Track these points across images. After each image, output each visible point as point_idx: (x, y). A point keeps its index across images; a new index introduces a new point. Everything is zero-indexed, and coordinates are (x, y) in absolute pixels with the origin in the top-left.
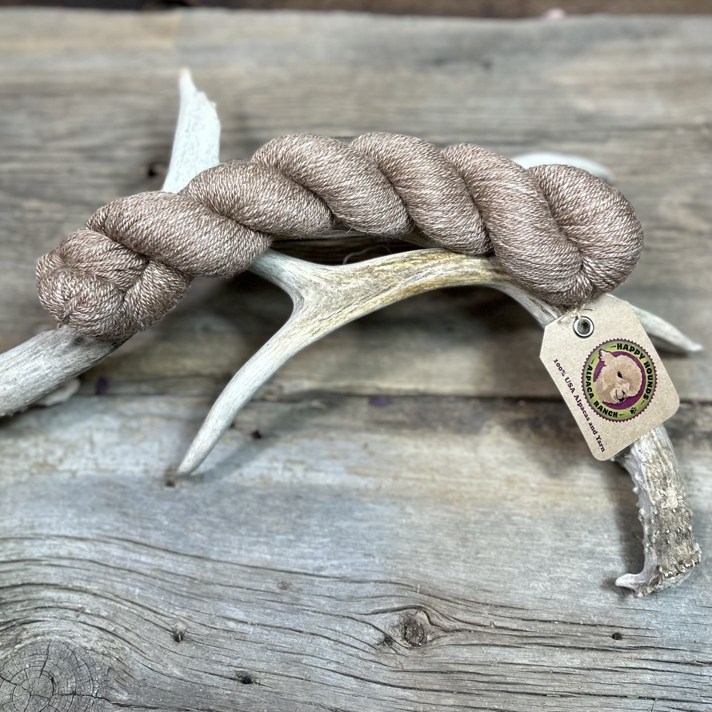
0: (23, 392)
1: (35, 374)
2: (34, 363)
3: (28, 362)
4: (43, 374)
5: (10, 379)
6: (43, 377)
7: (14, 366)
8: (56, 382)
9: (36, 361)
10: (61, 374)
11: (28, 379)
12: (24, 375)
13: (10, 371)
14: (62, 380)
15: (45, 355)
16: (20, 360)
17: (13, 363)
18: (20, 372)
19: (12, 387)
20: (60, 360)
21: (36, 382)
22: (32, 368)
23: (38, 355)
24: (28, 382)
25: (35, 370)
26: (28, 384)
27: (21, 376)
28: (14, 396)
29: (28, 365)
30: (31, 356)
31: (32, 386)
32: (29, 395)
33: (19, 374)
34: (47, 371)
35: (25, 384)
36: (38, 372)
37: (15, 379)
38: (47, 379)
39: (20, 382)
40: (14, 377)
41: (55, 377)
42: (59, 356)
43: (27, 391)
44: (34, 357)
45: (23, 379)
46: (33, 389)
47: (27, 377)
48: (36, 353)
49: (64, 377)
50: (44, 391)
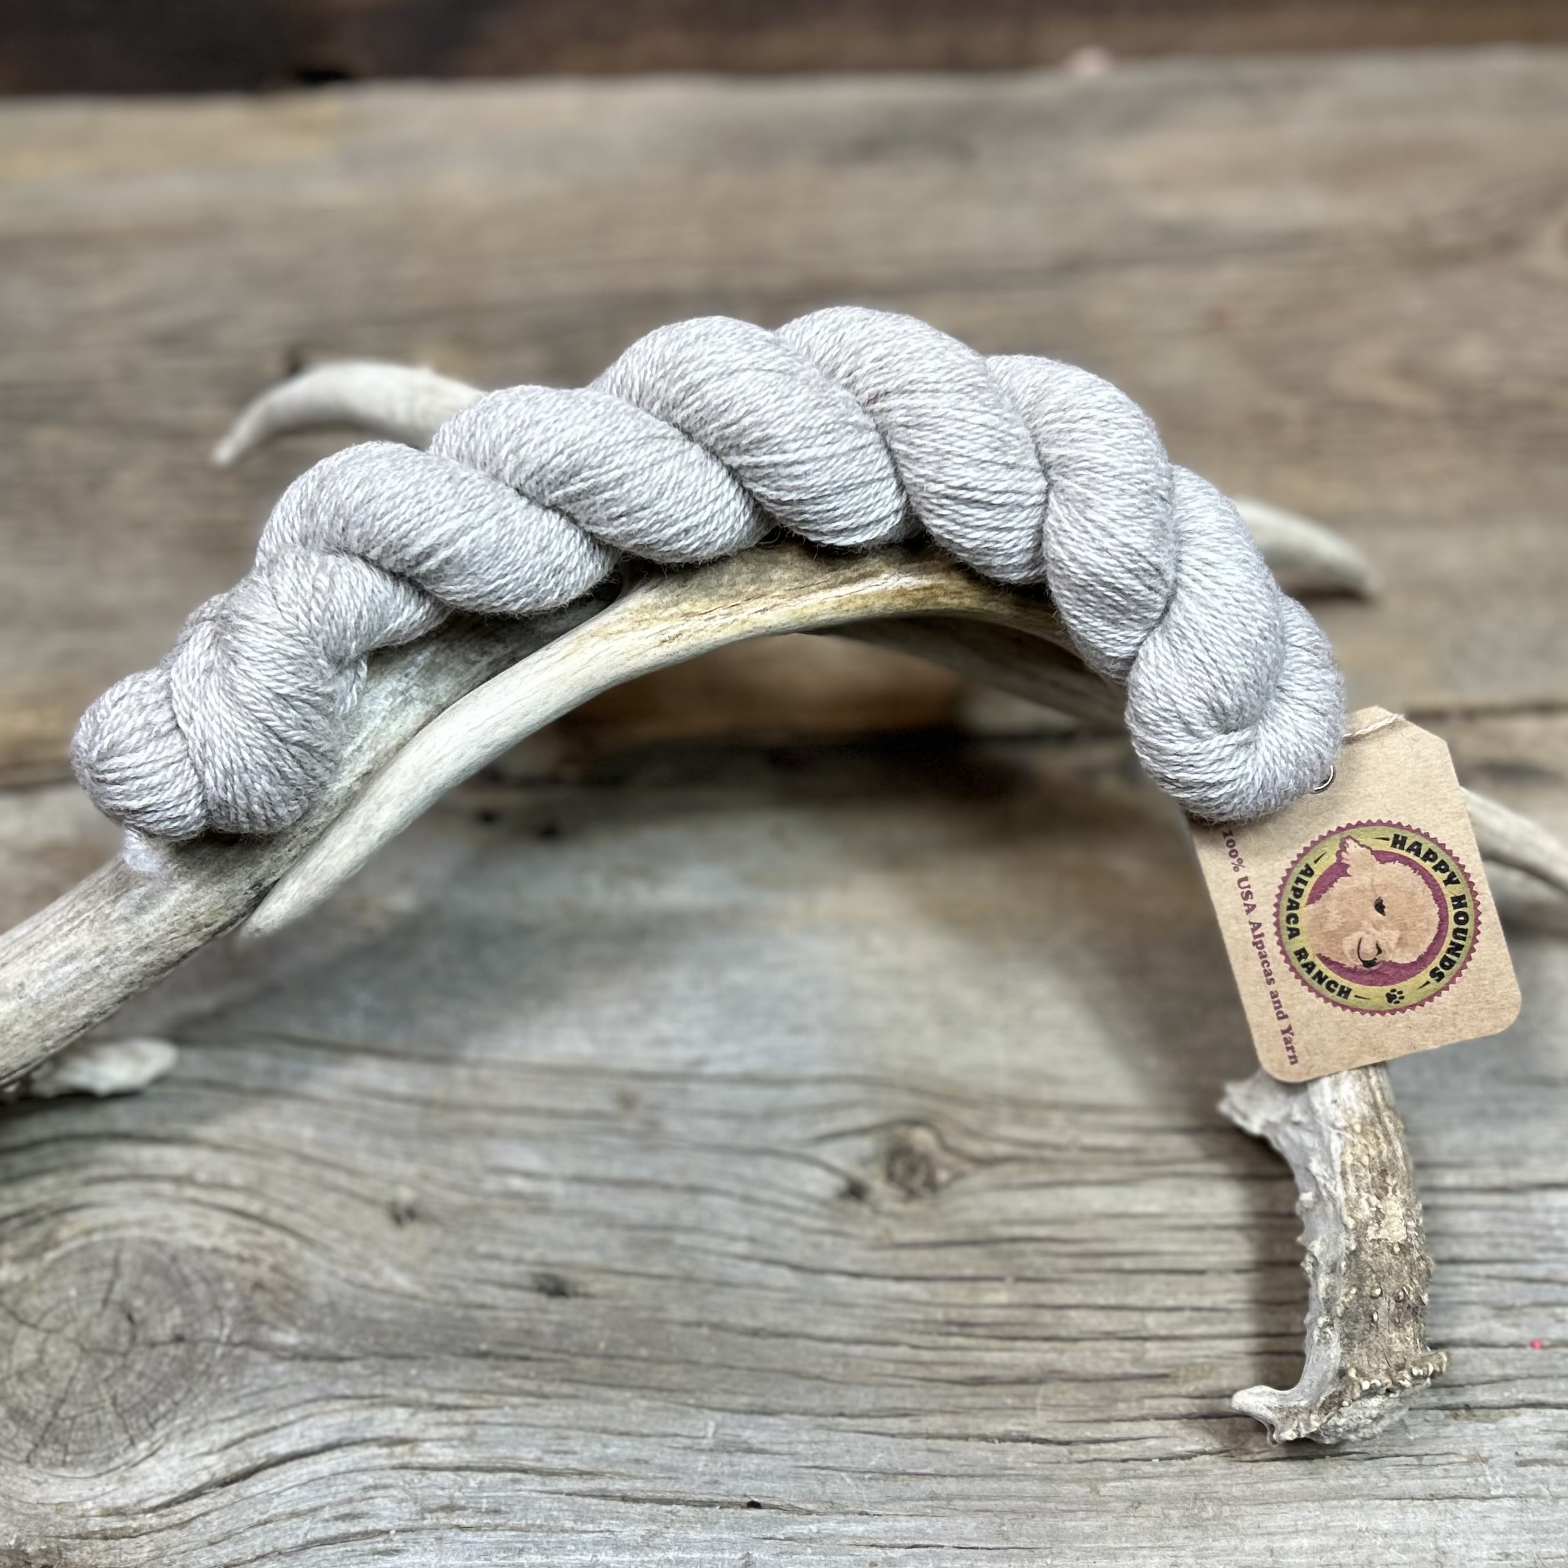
2: (66, 943)
4: (87, 967)
5: (10, 986)
6: (86, 976)
7: (20, 955)
9: (72, 937)
10: (131, 968)
11: (51, 983)
12: (43, 974)
13: (10, 967)
14: (132, 983)
15: (92, 921)
16: (34, 940)
17: (18, 950)
18: (35, 967)
19: (13, 1004)
20: (127, 931)
21: (72, 990)
23: (76, 922)
26: (52, 996)
27: (35, 975)
28: (17, 1028)
29: (52, 949)
30: (59, 927)
31: (60, 1001)
32: (53, 1025)
34: (98, 961)
35: (43, 997)
36: (76, 964)
37: (22, 985)
38: (97, 980)
39: (31, 991)
40: (18, 981)
41: (115, 975)
42: (126, 919)
43: (49, 1016)
44: (66, 928)
45: (40, 983)
47: (50, 977)
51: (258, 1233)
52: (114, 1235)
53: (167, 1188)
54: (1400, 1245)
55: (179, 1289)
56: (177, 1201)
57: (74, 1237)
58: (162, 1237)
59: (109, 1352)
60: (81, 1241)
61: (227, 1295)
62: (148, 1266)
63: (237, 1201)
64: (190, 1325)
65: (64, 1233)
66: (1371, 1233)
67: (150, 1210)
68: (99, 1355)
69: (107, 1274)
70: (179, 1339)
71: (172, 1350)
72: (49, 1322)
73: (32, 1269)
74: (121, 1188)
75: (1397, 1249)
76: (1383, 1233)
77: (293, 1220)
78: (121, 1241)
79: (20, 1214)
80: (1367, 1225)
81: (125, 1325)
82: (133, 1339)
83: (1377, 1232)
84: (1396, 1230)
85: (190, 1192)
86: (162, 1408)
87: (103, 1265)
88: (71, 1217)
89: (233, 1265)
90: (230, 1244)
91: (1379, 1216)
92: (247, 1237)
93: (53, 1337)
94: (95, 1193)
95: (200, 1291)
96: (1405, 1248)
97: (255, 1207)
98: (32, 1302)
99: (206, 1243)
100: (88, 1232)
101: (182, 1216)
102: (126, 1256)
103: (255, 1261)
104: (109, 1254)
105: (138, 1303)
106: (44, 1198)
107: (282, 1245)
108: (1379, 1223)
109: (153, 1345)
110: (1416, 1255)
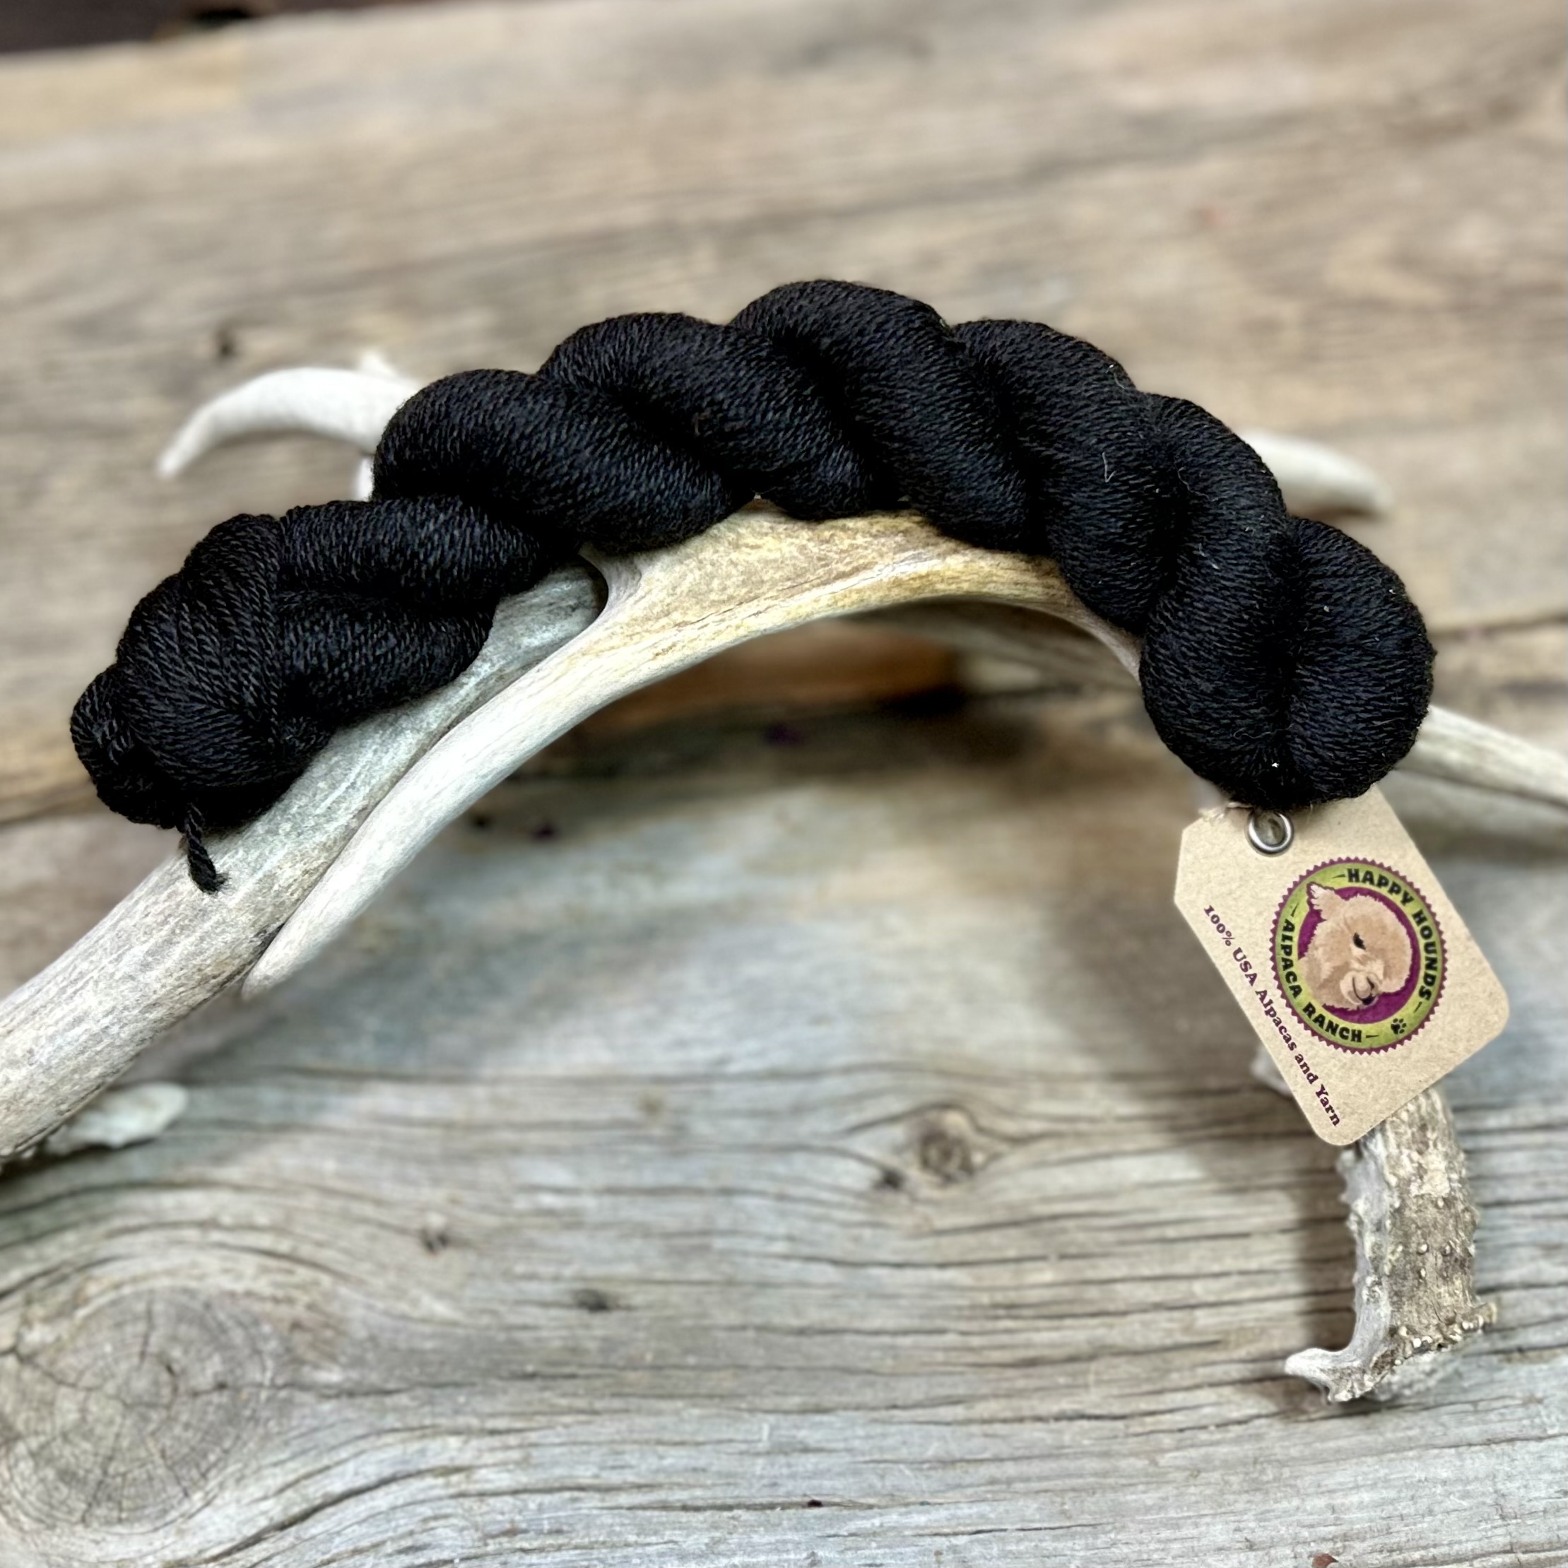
0: (52, 1082)
1: (78, 1030)
2: (72, 1006)
3: (59, 1004)
4: (96, 1029)
5: (19, 1053)
6: (96, 1038)
7: (25, 1021)
8: (130, 1050)
9: (77, 999)
10: (140, 1025)
11: (60, 1048)
12: (51, 1038)
13: (17, 1034)
14: (143, 1040)
15: (96, 982)
16: (38, 1004)
17: (22, 1015)
18: (41, 1032)
19: (24, 1071)
20: (134, 990)
21: (82, 1052)
22: (70, 1019)
23: (80, 984)
24: (62, 1054)
25: (78, 1021)
26: (62, 1060)
27: (43, 1041)
28: (30, 1096)
29: (58, 1013)
30: (63, 990)
31: (72, 1064)
32: (66, 1089)
33: (37, 1038)
34: (106, 1022)
35: (54, 1062)
36: (84, 1026)
37: (31, 1051)
38: (107, 1041)
39: (42, 1056)
40: (27, 1047)
41: (125, 1034)
42: (132, 978)
43: (62, 1080)
44: (70, 991)
45: (50, 1049)
46: (74, 1071)
47: (59, 1041)
48: (76, 981)
49: (147, 1034)
50: (103, 1076)
51: (290, 1272)
52: (144, 1286)
53: (192, 1234)
54: (1444, 1199)
55: (216, 1336)
56: (202, 1247)
57: (102, 1293)
58: (193, 1284)
59: (152, 1405)
60: (111, 1295)
61: (266, 1338)
62: (182, 1316)
63: (266, 1241)
64: (232, 1371)
65: (92, 1289)
66: (1414, 1189)
67: (177, 1258)
68: (142, 1409)
69: (141, 1327)
70: (221, 1386)
71: (216, 1398)
72: (88, 1380)
73: (64, 1328)
74: (145, 1238)
75: (1441, 1204)
76: (1426, 1189)
77: (326, 1255)
78: (151, 1292)
79: (45, 1273)
80: (1409, 1182)
81: (165, 1376)
82: (175, 1390)
83: (1420, 1187)
84: (1439, 1183)
85: (216, 1236)
86: (212, 1458)
87: (136, 1318)
88: (97, 1272)
89: (269, 1307)
90: (263, 1286)
91: (1421, 1172)
92: (280, 1278)
93: (93, 1395)
94: (120, 1245)
95: (237, 1336)
96: (1449, 1202)
97: (284, 1246)
98: (68, 1362)
99: (239, 1287)
100: (117, 1286)
101: (211, 1262)
102: (159, 1307)
103: (290, 1301)
104: (140, 1307)
105: (176, 1353)
106: (68, 1255)
107: (316, 1283)
108: (1421, 1178)
109: (195, 1394)
110: (1460, 1207)
